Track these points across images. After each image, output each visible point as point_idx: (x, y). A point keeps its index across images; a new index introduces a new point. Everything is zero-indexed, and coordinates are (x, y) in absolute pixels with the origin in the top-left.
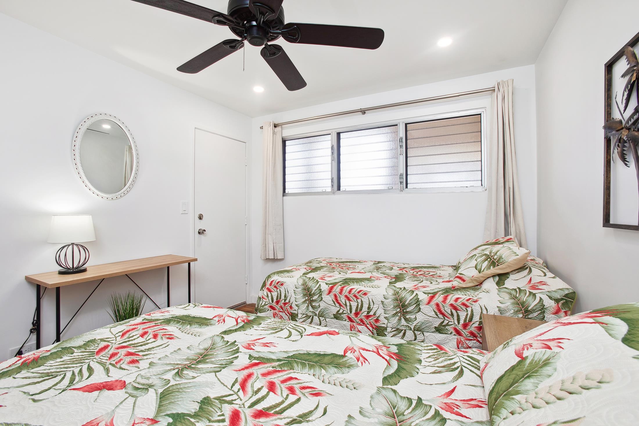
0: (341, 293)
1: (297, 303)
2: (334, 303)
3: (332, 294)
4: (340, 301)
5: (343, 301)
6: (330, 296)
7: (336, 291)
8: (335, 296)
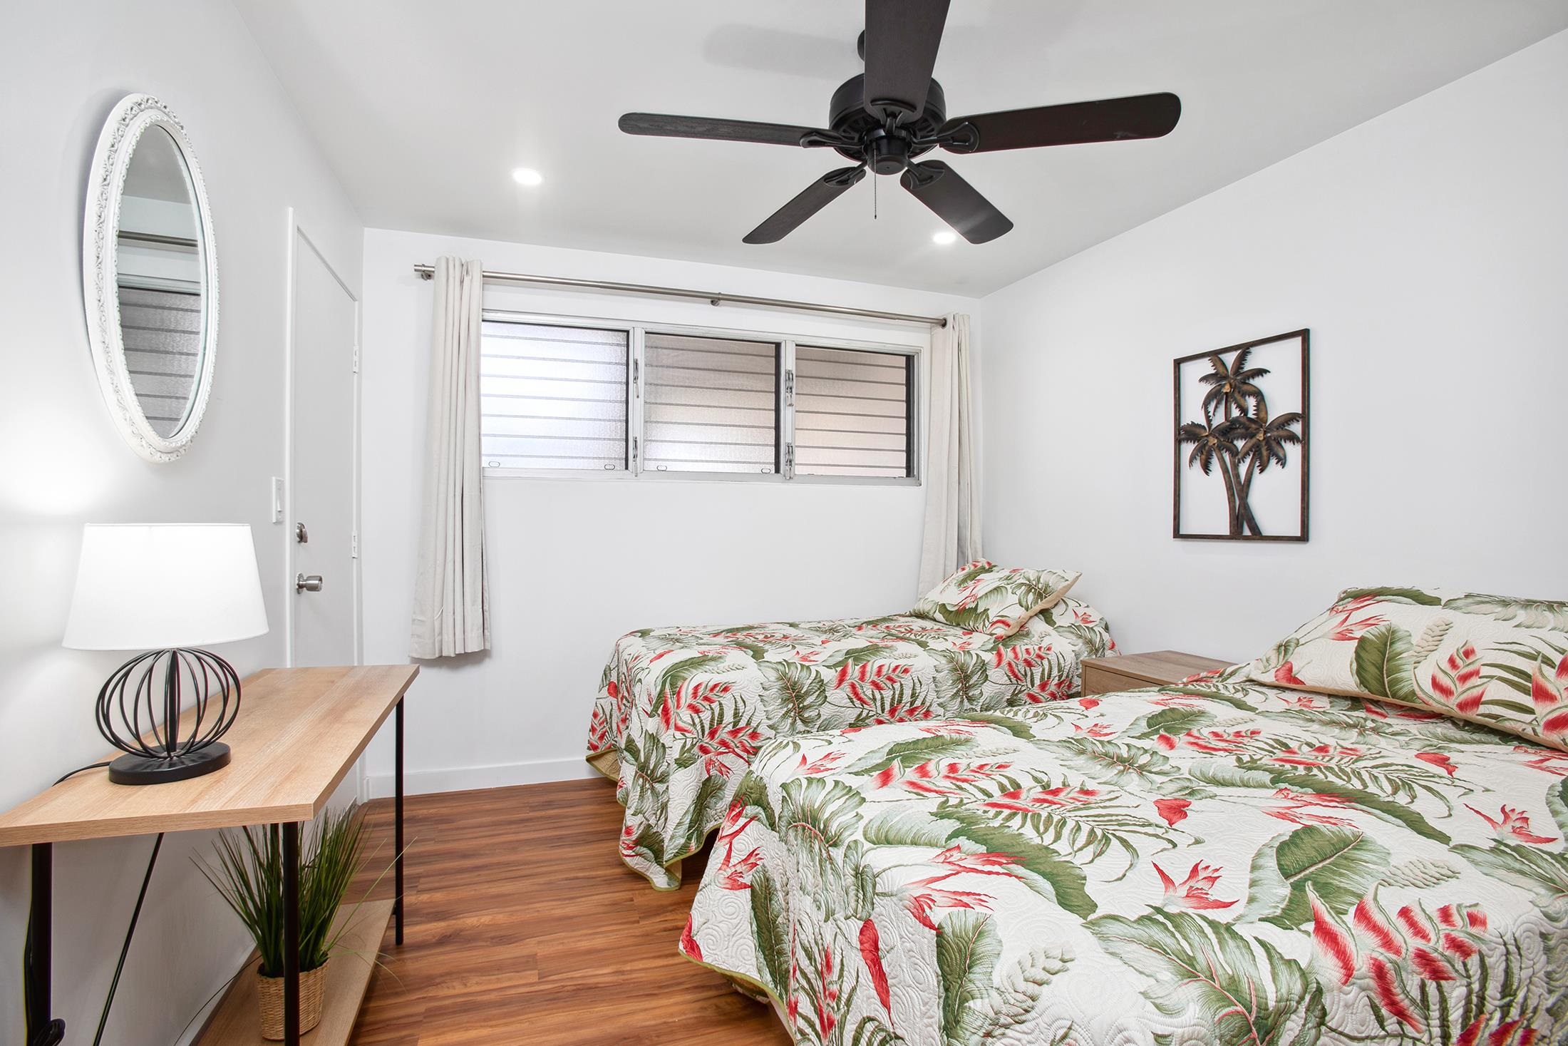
0: (862, 678)
1: (770, 723)
2: (852, 702)
3: (846, 685)
4: (862, 696)
5: (869, 693)
6: (842, 689)
7: (854, 676)
8: (853, 686)
